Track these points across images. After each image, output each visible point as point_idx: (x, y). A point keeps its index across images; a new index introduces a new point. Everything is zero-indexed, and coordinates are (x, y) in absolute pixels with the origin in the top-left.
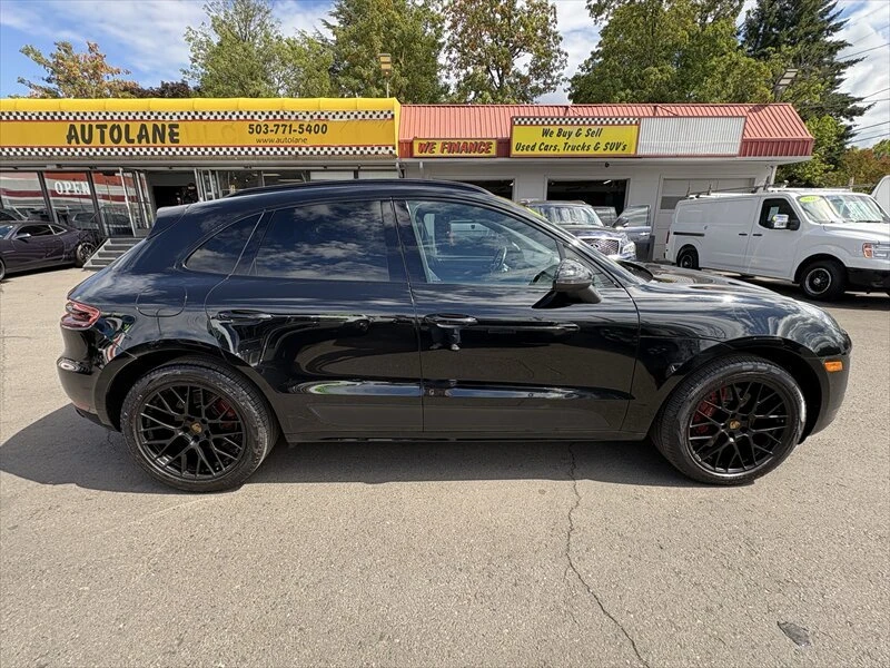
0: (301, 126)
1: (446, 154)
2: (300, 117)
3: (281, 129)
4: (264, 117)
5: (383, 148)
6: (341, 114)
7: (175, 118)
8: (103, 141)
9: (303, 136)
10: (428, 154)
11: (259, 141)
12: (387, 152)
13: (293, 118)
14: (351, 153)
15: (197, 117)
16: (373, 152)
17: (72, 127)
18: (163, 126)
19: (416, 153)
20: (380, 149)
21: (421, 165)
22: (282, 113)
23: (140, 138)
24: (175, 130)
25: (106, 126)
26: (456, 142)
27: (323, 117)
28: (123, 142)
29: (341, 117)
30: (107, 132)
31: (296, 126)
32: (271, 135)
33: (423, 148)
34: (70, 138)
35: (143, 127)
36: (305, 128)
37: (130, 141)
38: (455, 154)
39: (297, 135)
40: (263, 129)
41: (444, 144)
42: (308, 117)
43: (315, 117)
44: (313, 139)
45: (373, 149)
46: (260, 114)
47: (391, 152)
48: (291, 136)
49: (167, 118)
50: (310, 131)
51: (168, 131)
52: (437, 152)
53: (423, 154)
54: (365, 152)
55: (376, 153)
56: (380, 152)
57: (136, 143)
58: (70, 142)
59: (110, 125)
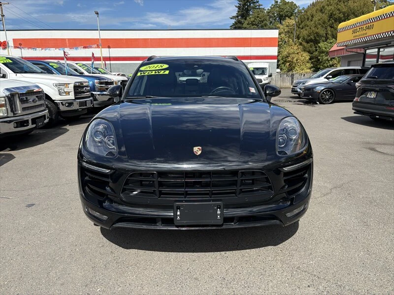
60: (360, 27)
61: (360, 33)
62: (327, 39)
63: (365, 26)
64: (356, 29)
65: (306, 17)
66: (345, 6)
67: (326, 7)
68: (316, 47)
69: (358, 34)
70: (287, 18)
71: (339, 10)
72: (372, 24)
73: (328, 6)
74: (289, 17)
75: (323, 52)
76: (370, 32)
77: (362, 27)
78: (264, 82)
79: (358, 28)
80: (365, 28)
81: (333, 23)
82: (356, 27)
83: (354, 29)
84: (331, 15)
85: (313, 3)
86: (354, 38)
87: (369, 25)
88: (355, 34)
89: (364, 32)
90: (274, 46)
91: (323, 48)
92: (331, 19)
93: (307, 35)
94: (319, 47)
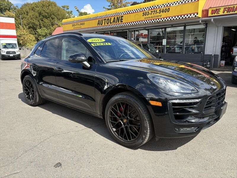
0: (160, 11)
1: (226, 13)
2: (160, 7)
3: (153, 12)
4: (148, 9)
5: (192, 15)
6: (176, 3)
7: (123, 14)
8: (105, 24)
9: (160, 14)
10: (216, 14)
11: (145, 18)
12: (194, 16)
13: (158, 7)
14: (178, 18)
15: (128, 13)
16: (187, 17)
17: (99, 20)
18: (119, 17)
19: (210, 15)
20: (191, 15)
21: (212, 20)
22: (154, 7)
23: (113, 22)
24: (122, 18)
25: (106, 19)
26: (232, 6)
27: (169, 5)
28: (109, 24)
29: (176, 4)
30: (106, 21)
31: (158, 11)
32: (150, 16)
33: (213, 12)
34: (98, 24)
35: (115, 18)
36: (161, 11)
37: (111, 23)
38: (231, 13)
39: (158, 14)
40: (147, 14)
41: (225, 8)
42: (163, 6)
43: (166, 6)
44: (164, 15)
45: (187, 16)
46: (147, 8)
47: (196, 16)
48: (156, 15)
49: (121, 14)
50: (163, 12)
51: (120, 18)
52: (221, 13)
53: (213, 15)
54: (172, 19)
55: (189, 17)
56: (191, 17)
57: (112, 24)
58: (98, 25)
59: (107, 18)
60: (77, 23)
61: (77, 27)
62: (41, 27)
63: (79, 23)
64: (74, 24)
65: (23, 12)
66: (47, 9)
67: (35, 8)
68: (35, 32)
69: (76, 27)
70: (7, 11)
71: (44, 11)
72: (83, 22)
73: (36, 7)
74: (9, 10)
75: (40, 35)
76: (83, 27)
77: (78, 23)
78: (17, 53)
79: (75, 24)
80: (79, 24)
81: (42, 18)
82: (74, 23)
83: (73, 24)
84: (40, 13)
85: (25, 4)
86: (74, 29)
87: (82, 23)
88: (74, 27)
89: (79, 26)
90: (14, 29)
91: (40, 33)
92: (41, 16)
93: (27, 24)
94: (37, 31)
